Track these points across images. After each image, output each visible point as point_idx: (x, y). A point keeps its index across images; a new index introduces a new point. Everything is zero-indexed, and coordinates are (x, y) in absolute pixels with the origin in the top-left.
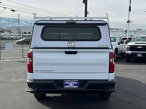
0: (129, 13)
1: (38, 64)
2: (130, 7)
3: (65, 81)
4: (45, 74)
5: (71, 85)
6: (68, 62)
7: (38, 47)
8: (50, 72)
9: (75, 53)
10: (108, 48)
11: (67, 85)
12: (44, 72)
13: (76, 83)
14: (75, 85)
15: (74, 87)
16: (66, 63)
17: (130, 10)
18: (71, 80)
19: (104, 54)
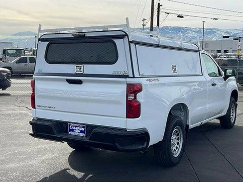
3: (70, 125)
4: (51, 111)
5: (77, 132)
6: (71, 96)
7: (42, 72)
8: (52, 109)
9: (80, 82)
10: (127, 77)
11: (72, 130)
12: (46, 108)
13: (83, 129)
14: (82, 132)
15: (81, 135)
16: (67, 97)
18: (77, 124)
19: (119, 86)
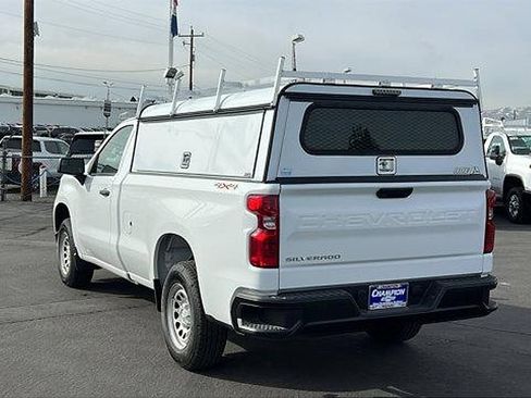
0: (171, 41)
1: (297, 236)
2: (174, 20)
3: (372, 290)
4: (317, 268)
5: (388, 301)
7: (292, 176)
8: (333, 261)
11: (378, 300)
12: (316, 261)
13: (402, 292)
14: (399, 298)
15: (397, 304)
16: (380, 227)
17: (174, 30)
18: (387, 285)
